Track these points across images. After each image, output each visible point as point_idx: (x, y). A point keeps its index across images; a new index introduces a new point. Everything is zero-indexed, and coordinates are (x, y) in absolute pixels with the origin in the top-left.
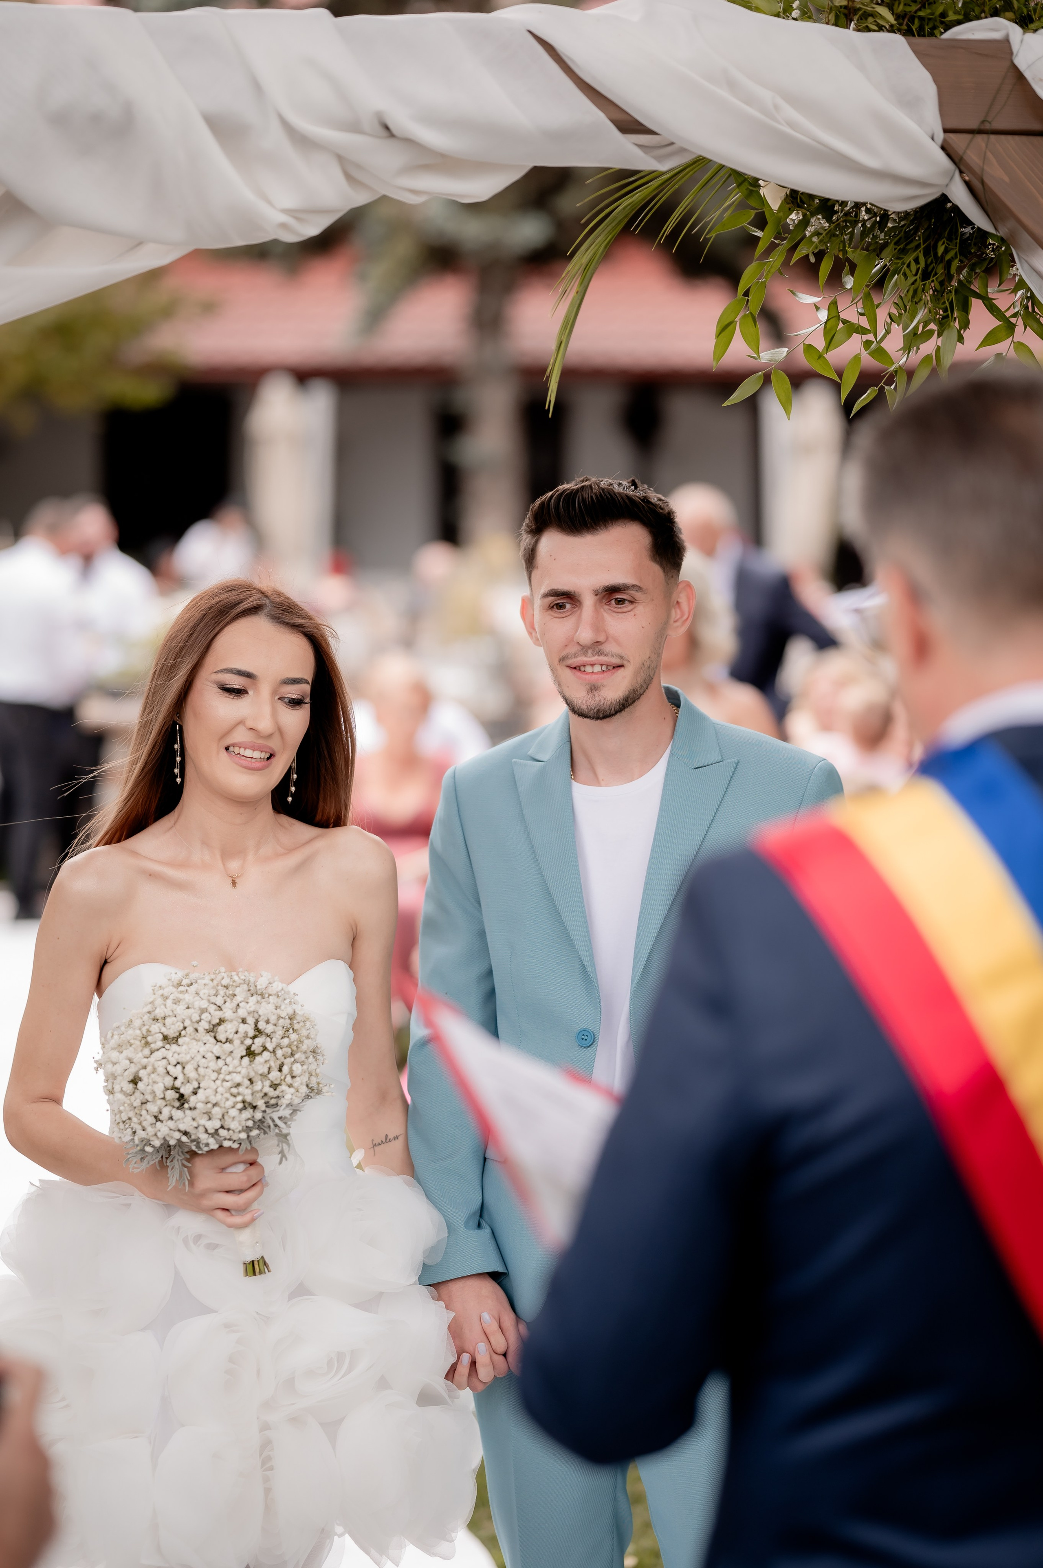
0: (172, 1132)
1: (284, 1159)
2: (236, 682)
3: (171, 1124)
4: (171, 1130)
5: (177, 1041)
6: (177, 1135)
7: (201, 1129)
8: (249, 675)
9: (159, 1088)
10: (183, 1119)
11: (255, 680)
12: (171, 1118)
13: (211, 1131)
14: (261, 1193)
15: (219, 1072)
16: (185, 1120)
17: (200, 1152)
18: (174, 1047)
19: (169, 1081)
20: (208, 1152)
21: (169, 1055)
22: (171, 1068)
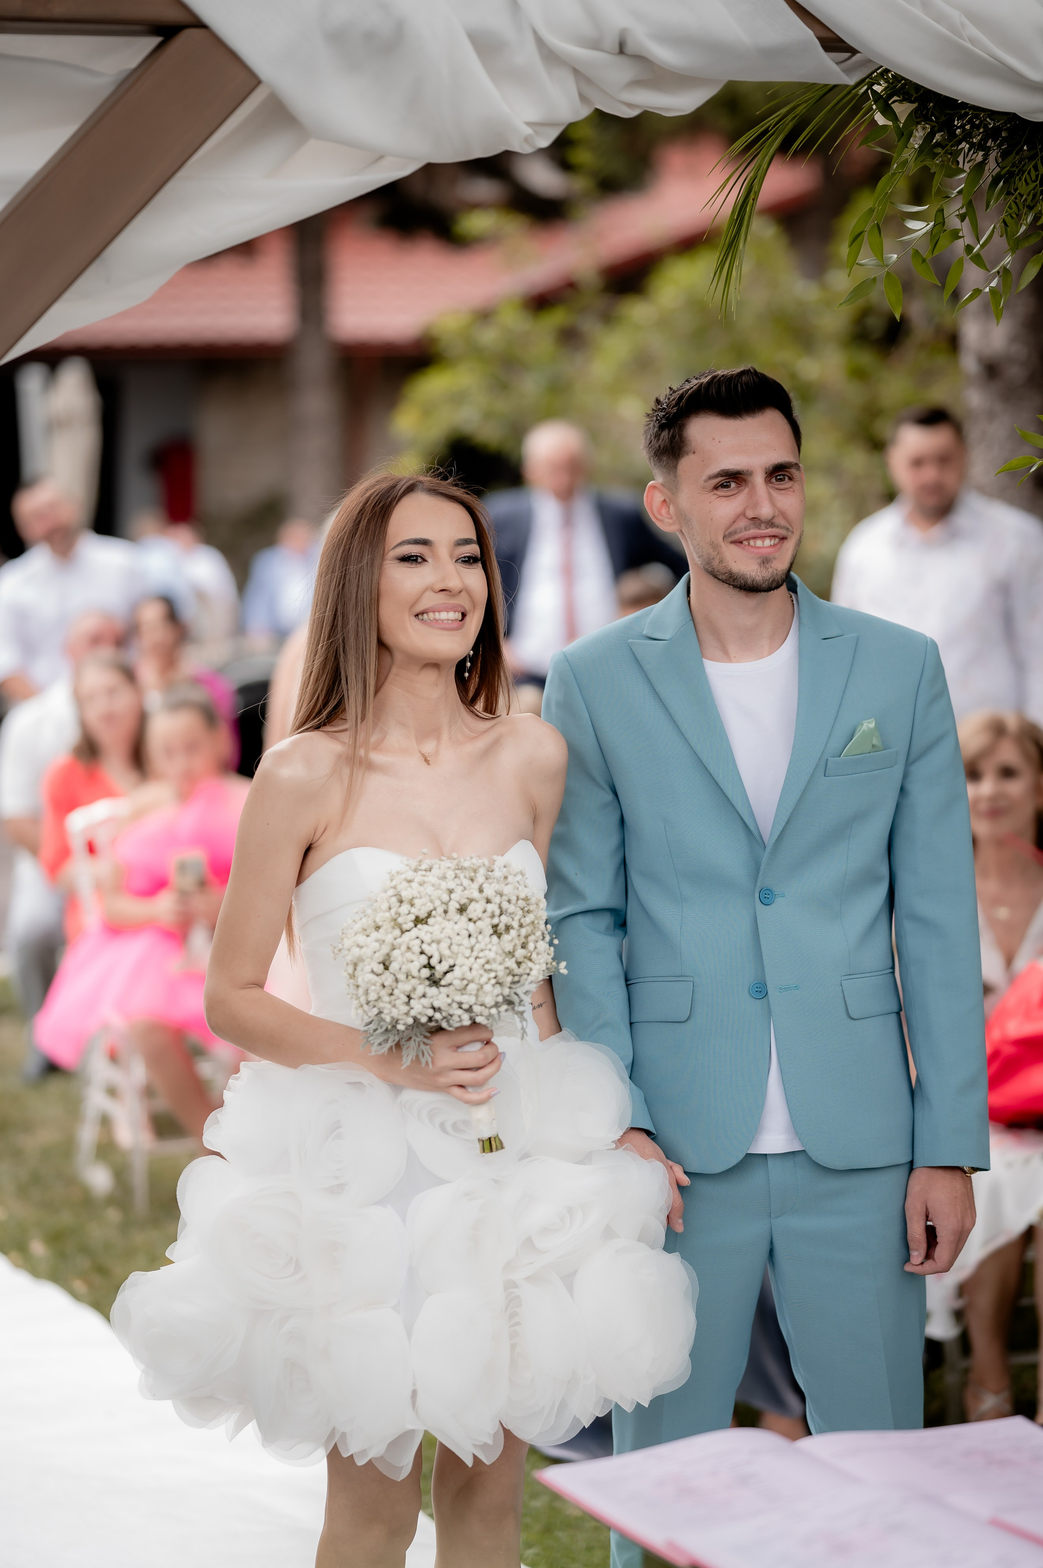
0: (425, 1009)
1: (525, 1035)
2: (414, 550)
3: (423, 1000)
4: (424, 1007)
5: (427, 922)
6: (430, 1012)
7: (455, 1005)
8: (425, 542)
9: (414, 968)
10: (437, 996)
11: (431, 546)
12: (424, 996)
13: (465, 1006)
14: (498, 1069)
15: (472, 949)
16: (439, 997)
17: (451, 1029)
18: (425, 926)
19: (424, 960)
20: (457, 1028)
21: (422, 935)
22: (425, 947)
